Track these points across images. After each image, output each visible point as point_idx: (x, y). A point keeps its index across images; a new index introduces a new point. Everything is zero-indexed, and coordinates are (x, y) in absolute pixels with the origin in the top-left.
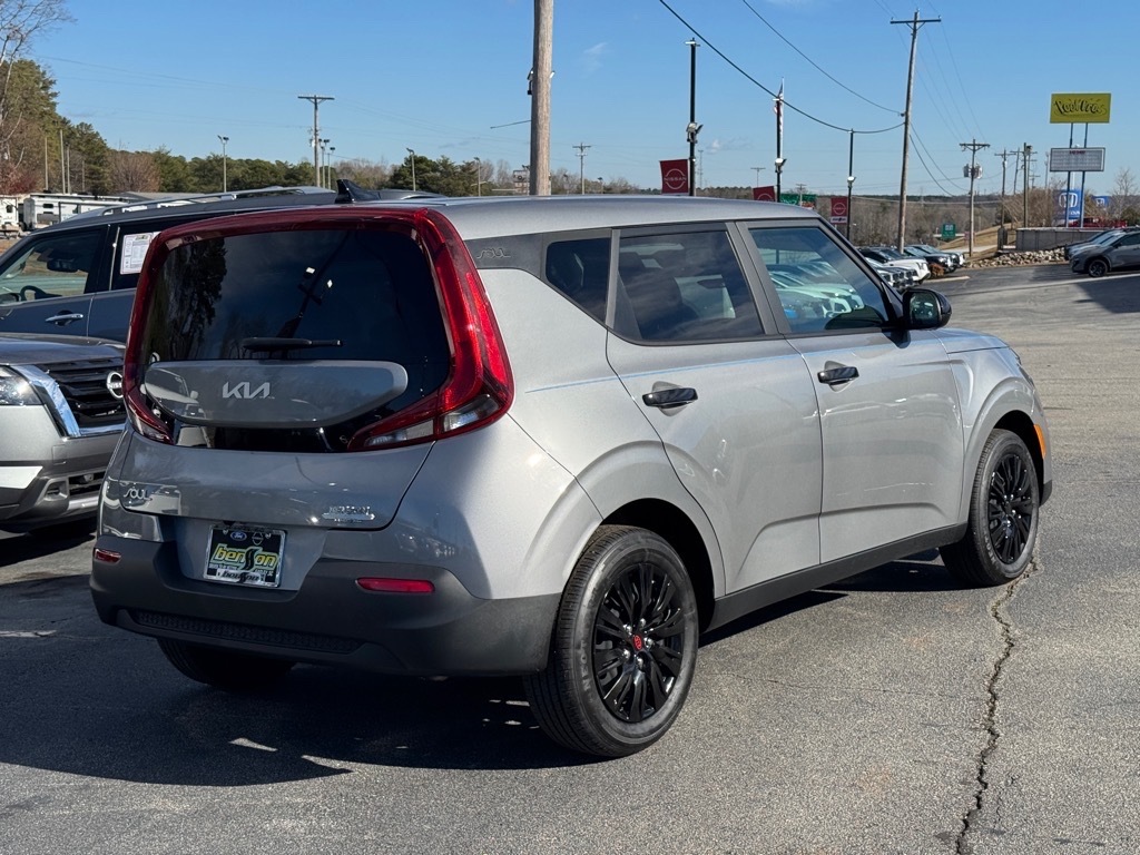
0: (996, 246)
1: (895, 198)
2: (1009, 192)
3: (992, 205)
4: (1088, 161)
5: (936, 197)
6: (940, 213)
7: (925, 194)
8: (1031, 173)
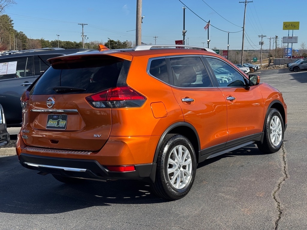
0: (268, 63)
1: (240, 50)
2: (272, 49)
3: (267, 53)
4: (293, 40)
5: (252, 50)
6: (253, 55)
7: (249, 50)
8: (277, 44)
